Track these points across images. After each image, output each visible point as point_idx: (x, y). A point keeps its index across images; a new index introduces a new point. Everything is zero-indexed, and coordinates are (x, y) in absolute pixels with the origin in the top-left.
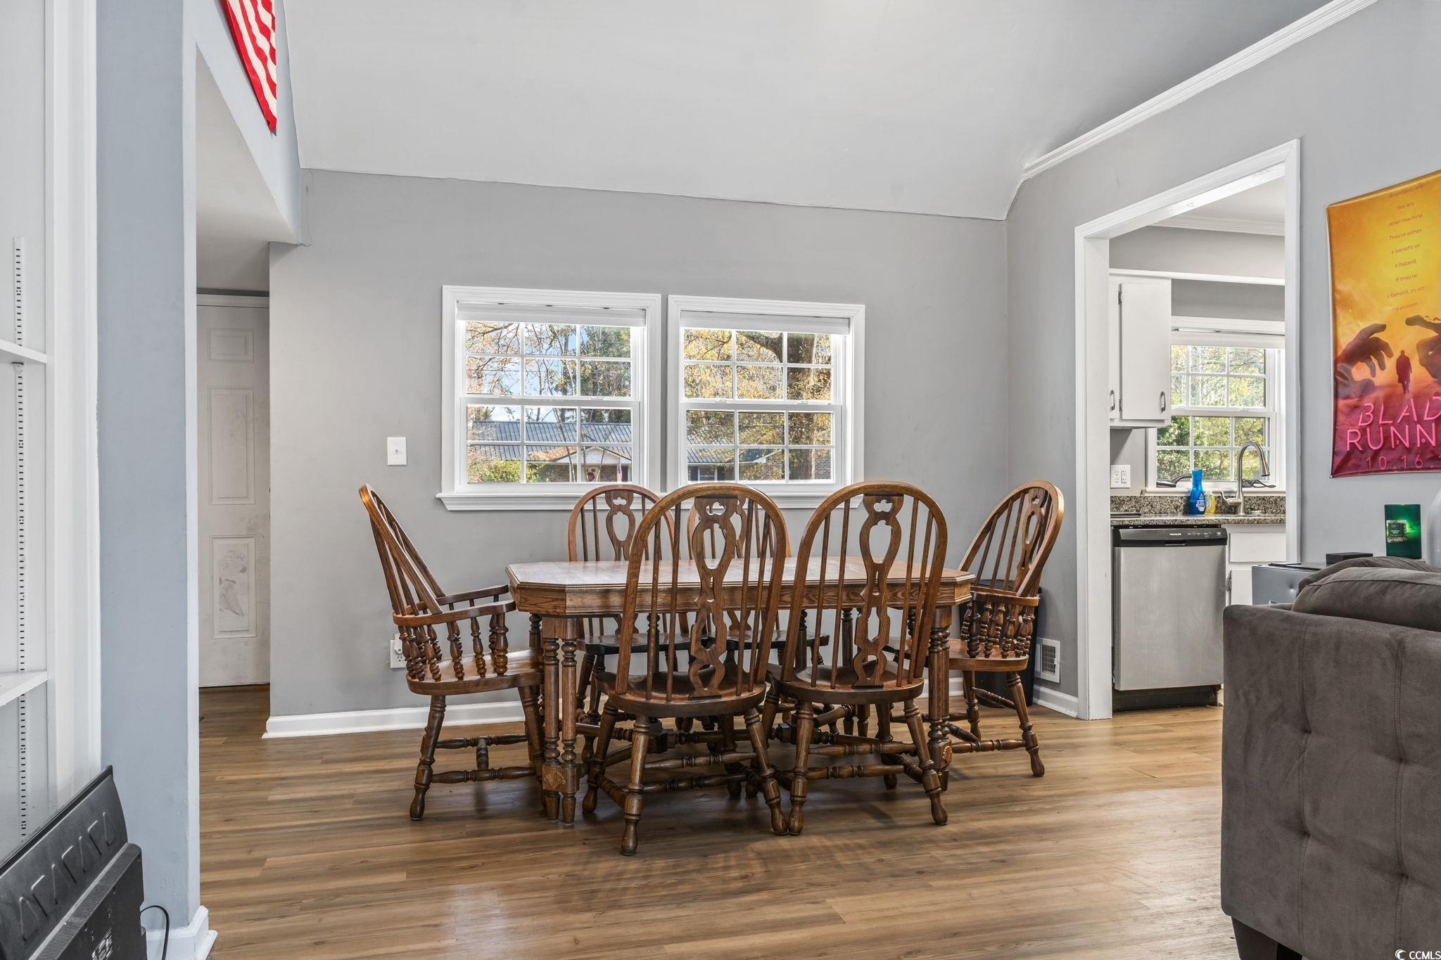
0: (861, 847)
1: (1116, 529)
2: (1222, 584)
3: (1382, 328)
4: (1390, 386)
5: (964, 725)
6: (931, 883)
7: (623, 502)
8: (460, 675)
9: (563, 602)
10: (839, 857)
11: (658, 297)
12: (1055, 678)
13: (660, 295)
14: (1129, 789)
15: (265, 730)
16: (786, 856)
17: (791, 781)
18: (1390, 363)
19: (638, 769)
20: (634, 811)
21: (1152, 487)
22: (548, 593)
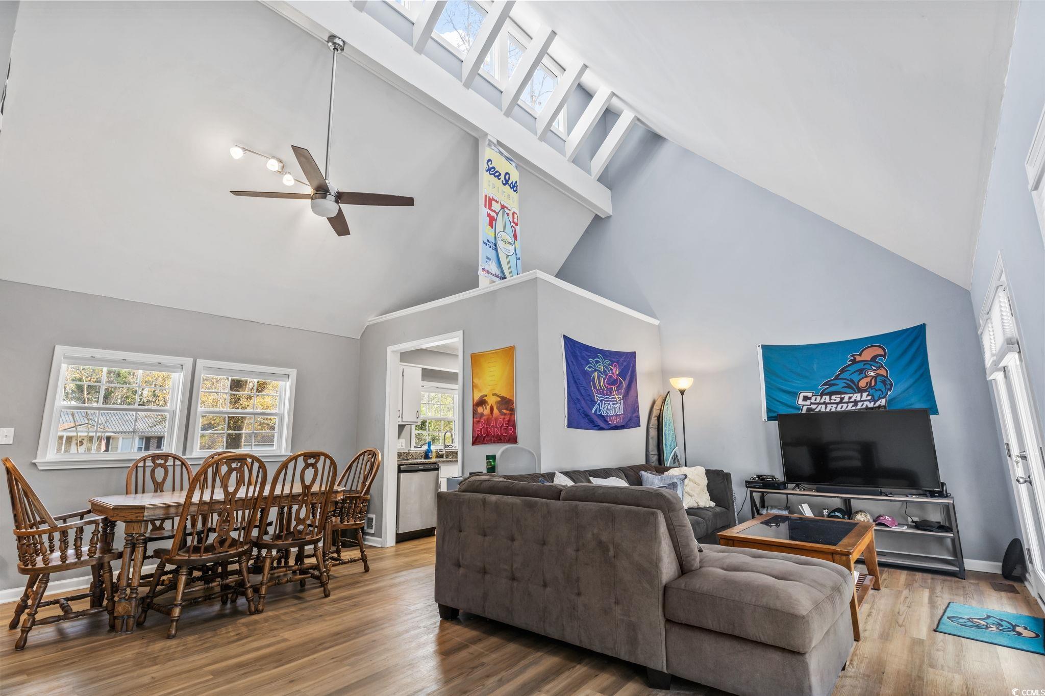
0: (292, 612)
1: (399, 466)
2: (437, 485)
3: (486, 396)
4: (488, 415)
5: (335, 555)
6: (326, 619)
7: (162, 462)
8: (64, 560)
9: (143, 514)
10: (283, 617)
11: (191, 360)
12: (372, 531)
13: (192, 359)
14: (402, 571)
16: (256, 622)
17: (259, 589)
18: (488, 407)
19: (181, 593)
20: (177, 615)
21: (413, 448)
22: (133, 510)
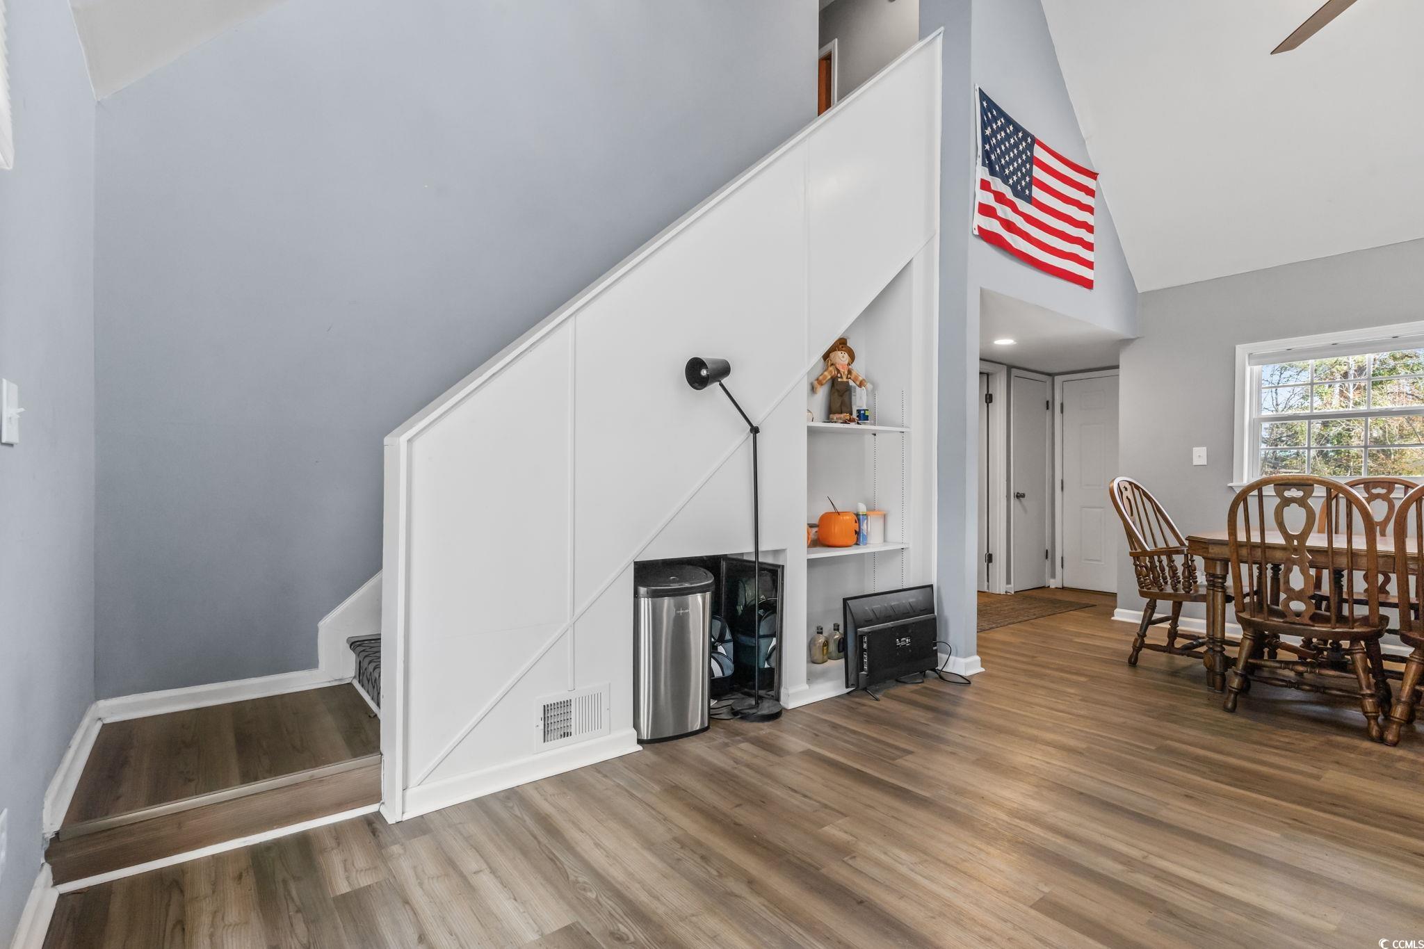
7: (1383, 491)
9: (1207, 550)
15: (1113, 616)
19: (1242, 660)
20: (1235, 685)
22: (1200, 544)
